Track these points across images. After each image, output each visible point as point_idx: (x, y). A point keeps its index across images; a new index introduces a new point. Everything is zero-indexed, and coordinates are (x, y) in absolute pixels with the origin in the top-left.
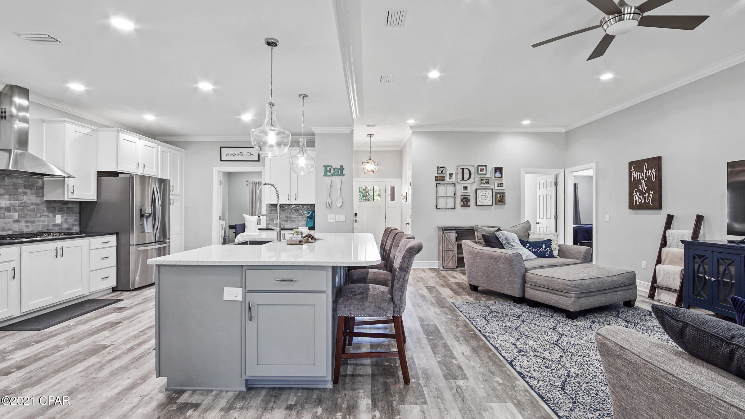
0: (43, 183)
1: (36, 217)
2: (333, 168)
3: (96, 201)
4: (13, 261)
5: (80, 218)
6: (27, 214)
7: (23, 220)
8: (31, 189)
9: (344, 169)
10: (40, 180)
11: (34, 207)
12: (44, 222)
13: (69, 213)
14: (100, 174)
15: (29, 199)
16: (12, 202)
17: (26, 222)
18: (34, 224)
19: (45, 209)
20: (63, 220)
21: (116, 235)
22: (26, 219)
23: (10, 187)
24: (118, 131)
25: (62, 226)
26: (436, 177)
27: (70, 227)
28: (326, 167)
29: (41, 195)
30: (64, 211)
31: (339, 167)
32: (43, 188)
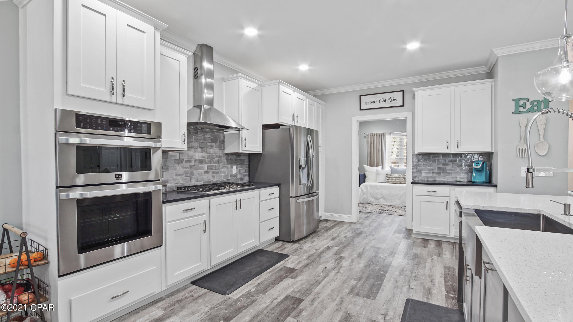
0: (224, 137)
1: (220, 168)
2: (530, 100)
3: (261, 153)
4: (204, 214)
5: (249, 169)
6: (213, 166)
7: (211, 171)
8: (216, 143)
10: (222, 134)
11: (218, 159)
12: (224, 172)
13: (241, 165)
14: (265, 127)
15: (214, 152)
16: (203, 154)
17: (213, 173)
18: (218, 175)
19: (225, 160)
20: (238, 171)
21: (278, 186)
22: (213, 170)
23: (201, 141)
24: (279, 83)
25: (237, 176)
27: (242, 177)
28: (517, 101)
29: (222, 148)
30: (238, 162)
32: (223, 141)
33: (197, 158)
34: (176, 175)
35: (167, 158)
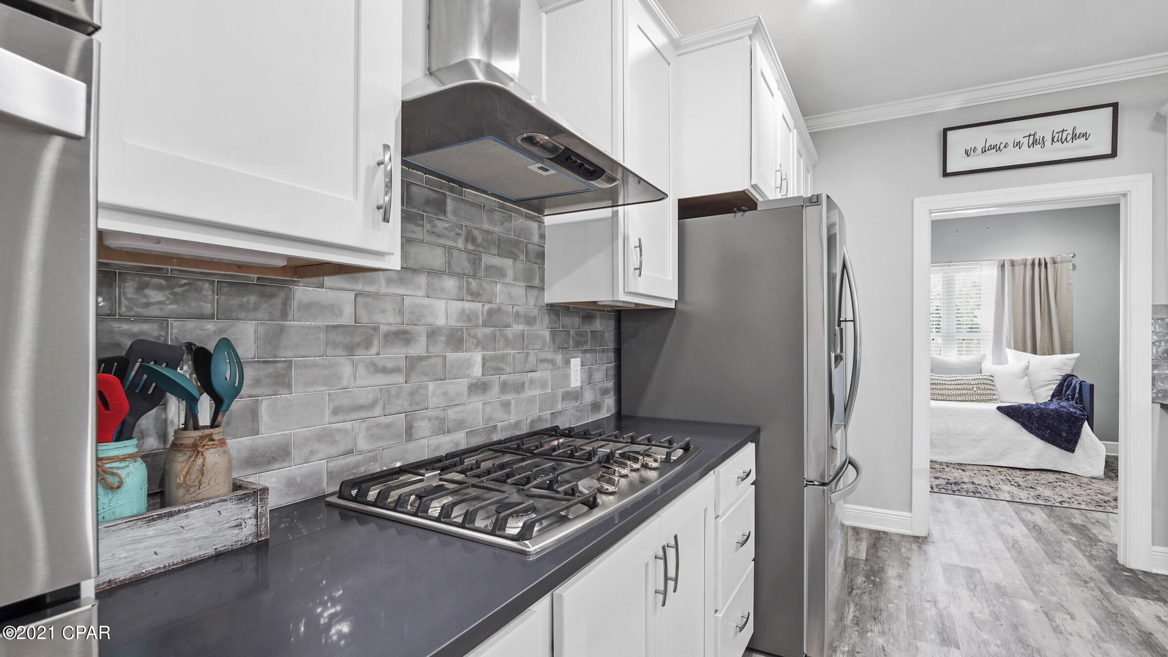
0: (542, 236)
1: (529, 366)
3: (672, 305)
5: (617, 368)
6: (503, 358)
7: (495, 380)
8: (515, 258)
10: (534, 225)
11: (521, 327)
12: (543, 384)
13: (595, 351)
14: (691, 207)
15: (510, 297)
16: (467, 305)
17: (504, 387)
18: (523, 396)
19: (547, 334)
20: (585, 377)
22: (503, 377)
23: (460, 245)
25: (582, 396)
27: (598, 399)
29: (537, 282)
30: (586, 343)
32: (541, 255)
33: (441, 321)
34: (335, 412)
35: (284, 315)
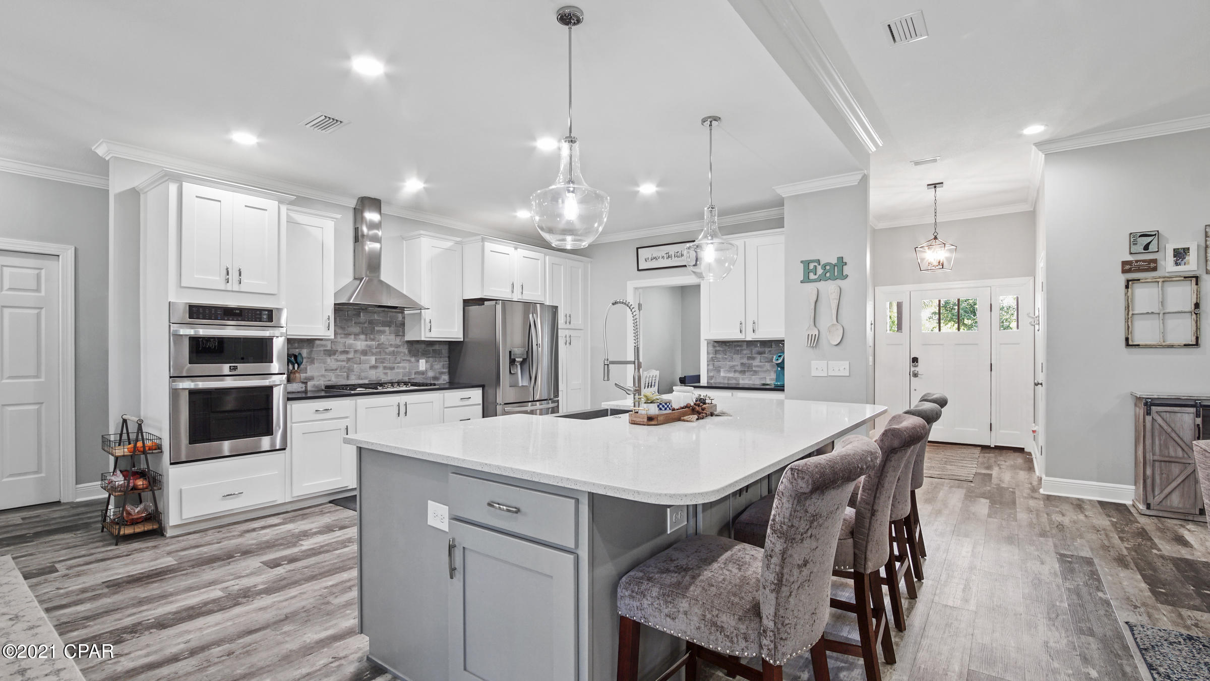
0: (404, 318)
1: (396, 362)
2: (822, 263)
3: (462, 340)
4: (347, 417)
5: (449, 364)
6: (384, 359)
7: (381, 366)
8: (390, 326)
9: (846, 264)
10: (400, 315)
11: (393, 349)
12: (404, 368)
13: (436, 357)
14: (467, 303)
15: (387, 339)
16: (369, 343)
17: (385, 368)
18: (393, 371)
19: (406, 352)
20: (428, 366)
21: (481, 388)
22: (384, 365)
23: (366, 325)
24: (483, 240)
25: (426, 374)
26: (1124, 263)
27: (437, 375)
28: (806, 263)
29: (401, 334)
30: (430, 354)
31: (834, 261)
32: (403, 324)
33: (359, 348)
34: (326, 370)
35: (313, 348)
